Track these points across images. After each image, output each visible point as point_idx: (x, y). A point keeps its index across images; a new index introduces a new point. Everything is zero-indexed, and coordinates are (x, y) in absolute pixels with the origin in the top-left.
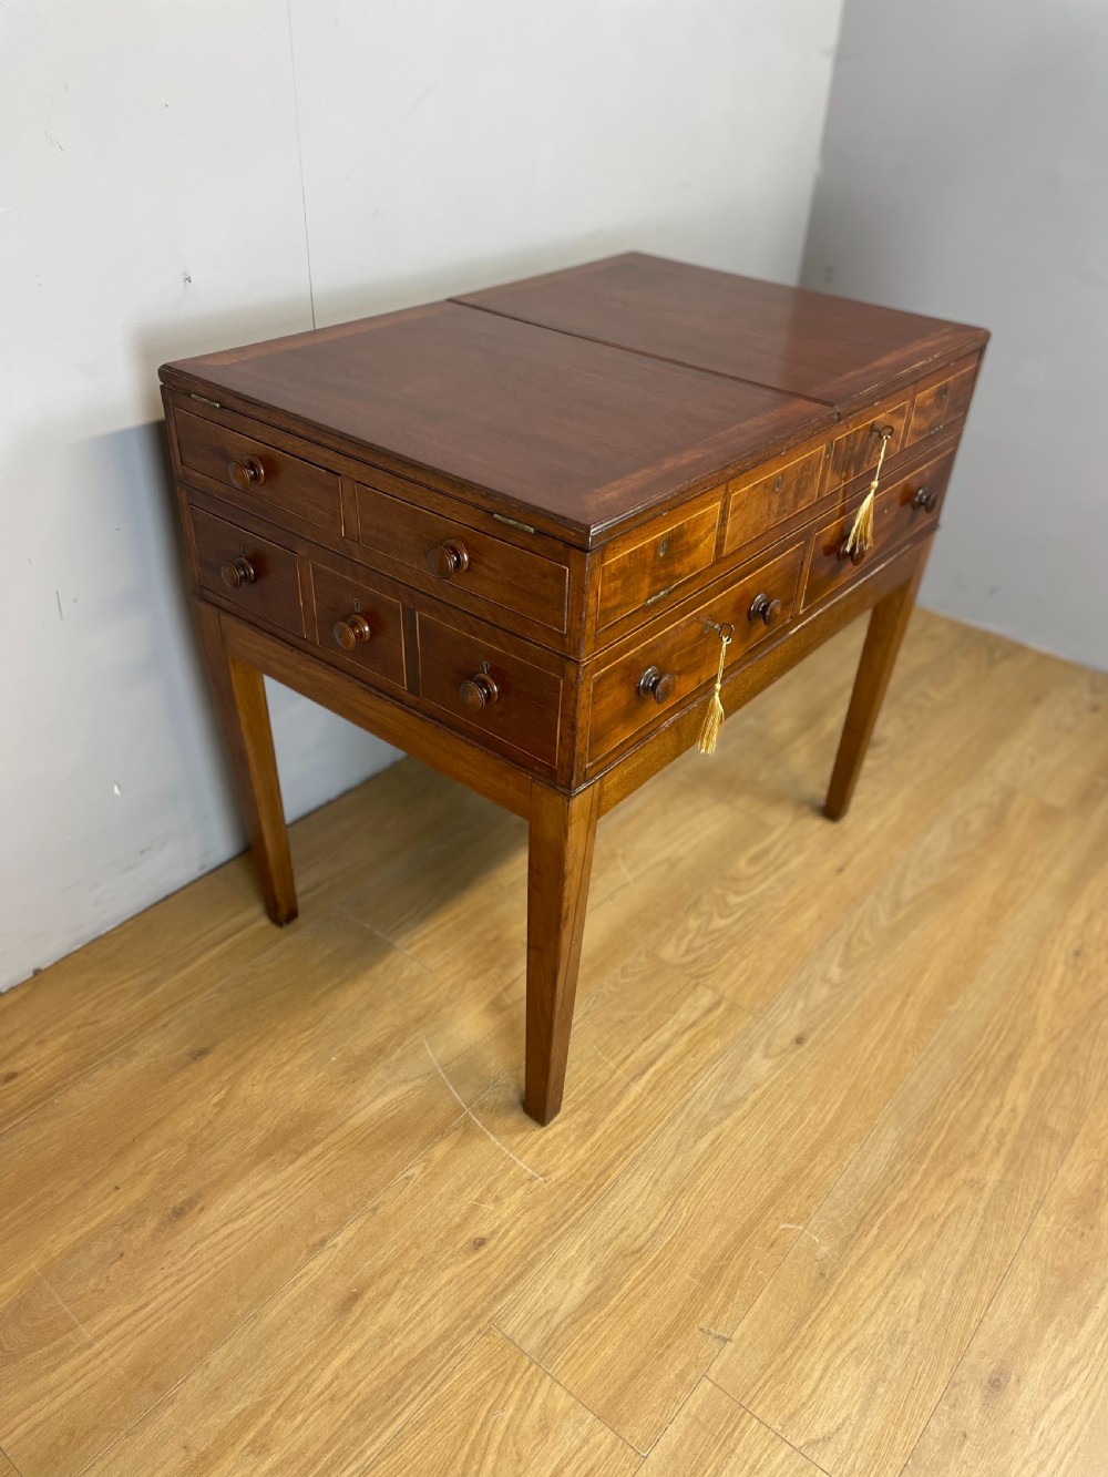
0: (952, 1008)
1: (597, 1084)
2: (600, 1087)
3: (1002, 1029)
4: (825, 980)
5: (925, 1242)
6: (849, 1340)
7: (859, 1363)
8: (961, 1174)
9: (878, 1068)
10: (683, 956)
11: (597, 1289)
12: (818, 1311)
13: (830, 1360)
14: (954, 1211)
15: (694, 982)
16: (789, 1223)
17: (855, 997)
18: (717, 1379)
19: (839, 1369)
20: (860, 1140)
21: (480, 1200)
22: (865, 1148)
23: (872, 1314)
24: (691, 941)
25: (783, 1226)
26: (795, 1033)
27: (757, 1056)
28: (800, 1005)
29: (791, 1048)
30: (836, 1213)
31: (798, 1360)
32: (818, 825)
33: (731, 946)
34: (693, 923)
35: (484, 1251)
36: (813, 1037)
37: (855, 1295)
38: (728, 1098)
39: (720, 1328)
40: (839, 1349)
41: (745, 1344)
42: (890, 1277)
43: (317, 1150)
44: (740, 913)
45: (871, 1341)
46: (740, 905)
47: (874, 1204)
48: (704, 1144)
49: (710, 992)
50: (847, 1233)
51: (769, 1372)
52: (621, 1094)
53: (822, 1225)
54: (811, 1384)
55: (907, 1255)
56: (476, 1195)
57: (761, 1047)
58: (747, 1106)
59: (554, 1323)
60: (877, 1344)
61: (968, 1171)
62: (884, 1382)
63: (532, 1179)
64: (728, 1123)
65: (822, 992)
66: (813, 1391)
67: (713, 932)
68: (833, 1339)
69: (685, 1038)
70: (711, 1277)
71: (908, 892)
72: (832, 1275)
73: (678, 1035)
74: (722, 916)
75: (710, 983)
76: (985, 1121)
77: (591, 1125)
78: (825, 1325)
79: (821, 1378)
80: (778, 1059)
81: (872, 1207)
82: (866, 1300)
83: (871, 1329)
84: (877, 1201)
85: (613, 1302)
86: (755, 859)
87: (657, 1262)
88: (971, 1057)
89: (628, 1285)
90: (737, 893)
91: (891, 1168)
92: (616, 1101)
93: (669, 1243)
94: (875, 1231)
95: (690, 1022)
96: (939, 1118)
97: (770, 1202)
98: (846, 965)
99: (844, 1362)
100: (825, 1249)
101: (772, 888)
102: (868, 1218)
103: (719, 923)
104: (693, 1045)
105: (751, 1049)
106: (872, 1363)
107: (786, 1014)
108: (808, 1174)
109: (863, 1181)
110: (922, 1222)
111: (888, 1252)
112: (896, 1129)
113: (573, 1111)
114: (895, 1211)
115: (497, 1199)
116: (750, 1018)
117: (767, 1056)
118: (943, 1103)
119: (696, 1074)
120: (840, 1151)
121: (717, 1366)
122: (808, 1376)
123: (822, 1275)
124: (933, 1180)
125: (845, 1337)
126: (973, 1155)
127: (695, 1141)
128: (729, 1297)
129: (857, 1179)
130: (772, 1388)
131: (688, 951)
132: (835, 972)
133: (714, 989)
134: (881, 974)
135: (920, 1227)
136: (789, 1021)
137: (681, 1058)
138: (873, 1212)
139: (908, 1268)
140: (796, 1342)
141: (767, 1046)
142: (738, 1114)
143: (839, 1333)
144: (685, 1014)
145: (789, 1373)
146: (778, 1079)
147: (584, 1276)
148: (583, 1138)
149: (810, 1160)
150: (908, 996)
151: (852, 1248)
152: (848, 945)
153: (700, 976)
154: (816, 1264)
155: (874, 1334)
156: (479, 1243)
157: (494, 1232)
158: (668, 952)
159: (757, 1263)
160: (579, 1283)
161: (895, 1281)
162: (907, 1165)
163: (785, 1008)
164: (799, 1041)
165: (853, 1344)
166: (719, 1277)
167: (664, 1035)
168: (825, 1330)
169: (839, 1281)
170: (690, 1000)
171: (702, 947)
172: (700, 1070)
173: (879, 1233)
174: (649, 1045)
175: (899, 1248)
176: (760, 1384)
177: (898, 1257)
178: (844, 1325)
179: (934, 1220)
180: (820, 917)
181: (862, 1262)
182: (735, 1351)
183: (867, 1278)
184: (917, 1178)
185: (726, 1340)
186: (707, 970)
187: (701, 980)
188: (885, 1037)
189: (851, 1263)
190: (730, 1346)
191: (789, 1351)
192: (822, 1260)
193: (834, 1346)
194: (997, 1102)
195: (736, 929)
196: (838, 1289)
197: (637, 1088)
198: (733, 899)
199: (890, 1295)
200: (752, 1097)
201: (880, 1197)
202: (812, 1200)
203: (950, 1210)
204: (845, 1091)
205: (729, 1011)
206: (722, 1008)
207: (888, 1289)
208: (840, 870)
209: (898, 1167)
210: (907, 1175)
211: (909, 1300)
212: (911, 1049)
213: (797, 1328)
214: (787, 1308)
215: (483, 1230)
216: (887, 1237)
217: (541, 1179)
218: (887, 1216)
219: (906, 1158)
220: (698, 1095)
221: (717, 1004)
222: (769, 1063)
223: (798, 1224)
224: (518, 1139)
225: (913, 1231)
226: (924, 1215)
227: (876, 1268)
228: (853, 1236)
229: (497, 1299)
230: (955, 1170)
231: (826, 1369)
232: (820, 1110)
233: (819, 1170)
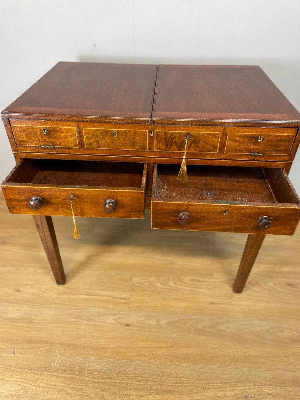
0: (177, 363)
1: (78, 288)
2: (78, 289)
3: (181, 383)
4: (158, 321)
5: (72, 392)
6: (27, 384)
7: (21, 389)
8: (105, 393)
9: (133, 351)
10: (137, 283)
11: (16, 319)
12: (33, 372)
13: (19, 381)
14: (89, 396)
15: (130, 290)
16: (58, 352)
17: (158, 332)
18: (2, 356)
19: (18, 385)
20: (100, 358)
21: (30, 285)
22: (98, 361)
23: (39, 387)
24: (145, 282)
25: (56, 351)
26: (129, 323)
27: (113, 317)
28: (142, 319)
29: (123, 324)
30: (69, 363)
31: (16, 373)
32: (228, 289)
33: (152, 292)
34: (152, 279)
35: (17, 293)
36: (131, 328)
37: (43, 379)
38: (93, 318)
39: (17, 350)
40: (23, 382)
41: (15, 358)
42: (53, 387)
43: (29, 252)
44: (167, 287)
45: (30, 390)
46: (170, 286)
47: (78, 372)
48: (74, 320)
49: (129, 295)
50: (63, 368)
51: (9, 367)
52: (79, 294)
53: (62, 361)
54: (10, 379)
55: (64, 389)
56: (31, 283)
57: (117, 317)
58: (93, 323)
59: (3, 315)
60: (29, 391)
61: (107, 395)
62: (18, 398)
63: (41, 291)
64: (84, 322)
65: (152, 322)
66: (8, 381)
67: (153, 285)
68: (26, 379)
69: (107, 298)
70: (31, 341)
71: (222, 327)
72: (47, 371)
73: (107, 296)
74: (161, 284)
75: (132, 294)
76: (133, 393)
77: (65, 293)
78: (29, 375)
79: (13, 381)
80: (116, 323)
81: (76, 372)
82: (42, 383)
83: (33, 388)
84: (79, 372)
85: (14, 324)
86: (193, 280)
87: (30, 327)
88: (159, 378)
89: (21, 325)
90: (175, 283)
91: (94, 371)
92: (75, 294)
93: (37, 327)
94: (68, 376)
95: (114, 296)
96: (124, 377)
97: (63, 344)
98: (169, 323)
99: (20, 385)
100: (54, 365)
101: (185, 290)
102: (71, 372)
103: (159, 285)
104: (107, 301)
105: (115, 315)
106: (22, 393)
107: (136, 317)
108: (78, 350)
109: (84, 365)
110: (79, 388)
111: (62, 383)
112: (111, 366)
113: (67, 288)
114: (78, 379)
115: (32, 288)
116: (127, 309)
117: (115, 320)
118: (132, 376)
119: (96, 306)
120: (92, 354)
121: (6, 355)
122: (11, 378)
123: (46, 368)
124: (97, 385)
125: (28, 382)
126: (115, 394)
127: (73, 318)
128: (27, 348)
129: (84, 363)
130: (5, 370)
131: (140, 283)
132: (163, 322)
133: (131, 295)
134: (175, 335)
135: (76, 388)
136: (132, 319)
137: (99, 300)
138: (74, 373)
139: (60, 391)
140: (21, 370)
141: (119, 318)
142: (89, 323)
143: (28, 380)
144: (116, 294)
145: (11, 372)
146: (108, 326)
147: (19, 315)
148: (60, 294)
149: (84, 348)
150: (171, 347)
151: (58, 372)
152: (180, 320)
153: (133, 290)
154: (48, 365)
155: (32, 389)
156: (18, 291)
157: (22, 292)
158: (135, 280)
159: (41, 350)
160: (17, 315)
161: (53, 388)
162: (99, 375)
163: (138, 316)
164: (127, 325)
165: (26, 385)
166: (32, 343)
167: (105, 293)
168: (28, 376)
169: (46, 373)
170: (122, 292)
171: (145, 285)
172: (99, 307)
173: (68, 377)
174: (99, 292)
175: (65, 385)
176: (4, 367)
177: (62, 386)
178: (31, 380)
179: (82, 392)
180: (184, 308)
181: (55, 377)
182: (12, 357)
183: (50, 380)
184: (96, 380)
185: (14, 353)
186: (137, 291)
187: (132, 291)
188: (147, 347)
189: (53, 374)
190: (13, 355)
191: (17, 370)
192: (50, 366)
193: (24, 380)
194: (145, 394)
195: (159, 289)
196: (43, 374)
197: (83, 297)
198: (171, 283)
199: (47, 389)
200: (97, 323)
201: (81, 372)
202: (70, 355)
203: (88, 395)
204: (116, 346)
205: (125, 303)
206: (125, 301)
207: (50, 388)
208: (212, 304)
209: (96, 373)
210: (95, 377)
211: (48, 395)
212: (148, 357)
213: (25, 369)
214: (30, 364)
215: (22, 289)
216: (68, 380)
217: (42, 292)
218: (75, 377)
219: (101, 374)
220: (89, 311)
221: (126, 299)
222: (113, 322)
223: (59, 355)
224: (52, 282)
225: (74, 387)
226: (81, 388)
227: (55, 381)
228: (63, 371)
229: (5, 302)
230: (106, 391)
231: (16, 381)
232: (104, 342)
233: (82, 352)
